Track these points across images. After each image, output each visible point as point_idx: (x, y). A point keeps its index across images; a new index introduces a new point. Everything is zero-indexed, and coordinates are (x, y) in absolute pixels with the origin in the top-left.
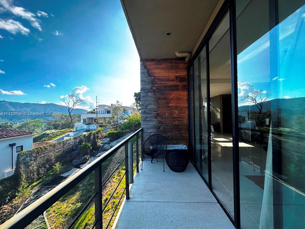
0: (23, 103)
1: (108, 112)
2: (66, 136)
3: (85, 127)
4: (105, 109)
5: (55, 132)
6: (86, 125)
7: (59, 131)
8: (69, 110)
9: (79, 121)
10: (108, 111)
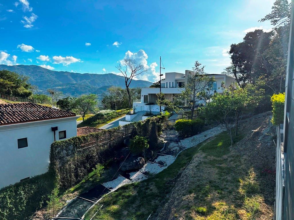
0: (83, 73)
1: (181, 85)
2: (122, 120)
3: (146, 108)
4: (176, 80)
5: (110, 112)
6: (147, 105)
7: (114, 112)
8: (126, 83)
9: (139, 98)
10: (181, 83)
